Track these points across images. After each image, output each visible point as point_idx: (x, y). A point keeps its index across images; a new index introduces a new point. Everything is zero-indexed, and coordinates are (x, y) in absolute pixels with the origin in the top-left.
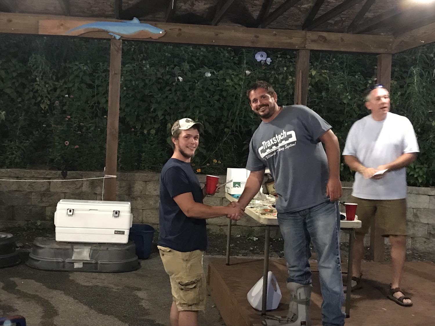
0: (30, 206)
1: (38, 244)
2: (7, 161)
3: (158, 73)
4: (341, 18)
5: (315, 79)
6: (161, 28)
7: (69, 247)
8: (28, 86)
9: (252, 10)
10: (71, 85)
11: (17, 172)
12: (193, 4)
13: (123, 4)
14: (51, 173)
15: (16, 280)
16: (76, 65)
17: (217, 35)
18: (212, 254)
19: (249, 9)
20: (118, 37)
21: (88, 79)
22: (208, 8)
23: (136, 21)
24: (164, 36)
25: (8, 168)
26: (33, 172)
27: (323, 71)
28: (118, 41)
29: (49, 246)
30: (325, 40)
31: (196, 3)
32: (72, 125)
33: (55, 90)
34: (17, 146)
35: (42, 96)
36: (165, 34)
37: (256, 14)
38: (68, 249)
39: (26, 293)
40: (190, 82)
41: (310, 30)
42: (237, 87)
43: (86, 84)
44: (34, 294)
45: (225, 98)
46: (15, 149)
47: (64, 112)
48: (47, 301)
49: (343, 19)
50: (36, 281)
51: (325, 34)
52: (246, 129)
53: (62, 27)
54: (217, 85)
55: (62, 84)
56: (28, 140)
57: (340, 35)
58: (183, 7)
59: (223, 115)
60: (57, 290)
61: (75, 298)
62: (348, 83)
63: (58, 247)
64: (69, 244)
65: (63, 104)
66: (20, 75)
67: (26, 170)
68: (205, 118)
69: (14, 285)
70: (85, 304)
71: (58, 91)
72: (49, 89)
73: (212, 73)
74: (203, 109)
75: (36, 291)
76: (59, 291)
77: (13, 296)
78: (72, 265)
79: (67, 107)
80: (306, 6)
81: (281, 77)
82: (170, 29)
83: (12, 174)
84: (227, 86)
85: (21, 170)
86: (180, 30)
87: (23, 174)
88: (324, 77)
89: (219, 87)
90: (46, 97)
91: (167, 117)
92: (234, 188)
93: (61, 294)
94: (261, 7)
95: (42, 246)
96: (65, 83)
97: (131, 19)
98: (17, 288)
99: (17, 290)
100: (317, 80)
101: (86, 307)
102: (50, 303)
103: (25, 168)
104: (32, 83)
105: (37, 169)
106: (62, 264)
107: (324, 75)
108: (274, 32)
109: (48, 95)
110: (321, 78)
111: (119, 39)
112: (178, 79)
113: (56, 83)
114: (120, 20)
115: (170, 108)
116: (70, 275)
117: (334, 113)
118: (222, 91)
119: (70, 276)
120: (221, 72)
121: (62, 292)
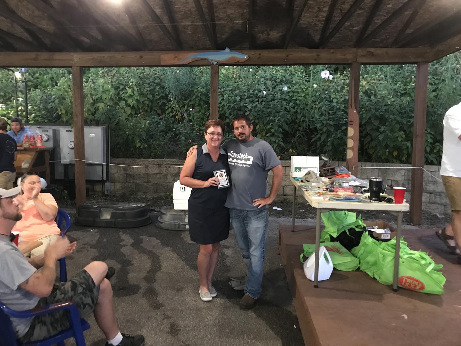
0: (167, 183)
1: (162, 211)
2: (152, 154)
3: (250, 90)
4: (386, 36)
5: (365, 87)
6: (246, 54)
7: (182, 214)
8: (167, 104)
9: (314, 36)
10: (193, 102)
11: (158, 161)
12: (268, 34)
13: (218, 39)
14: (180, 161)
15: (143, 237)
16: (197, 89)
17: (287, 56)
18: (288, 217)
19: (312, 34)
20: (215, 63)
21: (203, 98)
22: (280, 36)
23: (227, 50)
24: (248, 60)
25: (153, 159)
26: (168, 161)
27: (371, 82)
28: (215, 66)
29: (170, 213)
30: (372, 54)
31: (271, 33)
32: (195, 129)
33: (184, 106)
34: (158, 144)
35: (176, 111)
36: (249, 59)
37: (317, 38)
38: (182, 215)
39: (146, 249)
40: (271, 94)
41: (360, 47)
42: (307, 97)
43: (204, 101)
44: (151, 250)
45: (298, 105)
46: (157, 146)
47: (190, 121)
48: (158, 256)
49: (388, 37)
50: (157, 239)
51: (372, 50)
52: (313, 127)
53: (176, 59)
54: (292, 97)
55: (188, 102)
56: (165, 140)
57: (385, 50)
58: (261, 37)
59: (297, 118)
60: (168, 247)
61: (178, 254)
62: (391, 90)
63: (175, 213)
64: (183, 212)
65: (189, 115)
66: (162, 97)
67: (164, 160)
68: (283, 120)
69: (141, 241)
70: (184, 260)
71: (186, 106)
72: (181, 106)
73: (289, 88)
74: (281, 114)
75: (154, 247)
76: (169, 247)
77: (136, 251)
78: (184, 226)
79: (191, 117)
80: (356, 28)
81: (339, 88)
82: (252, 54)
83: (156, 163)
84: (300, 96)
85: (160, 159)
86: (260, 54)
87: (162, 162)
88: (372, 86)
89: (293, 97)
90: (179, 111)
91: (257, 121)
92: (296, 172)
93: (170, 250)
94: (321, 32)
95: (165, 213)
96: (191, 101)
97: (224, 49)
98: (141, 245)
99: (141, 246)
100: (367, 88)
101: (183, 263)
102: (159, 258)
103: (163, 158)
104: (169, 103)
105: (171, 159)
106: (177, 226)
107: (372, 84)
108: (332, 51)
109: (179, 110)
110: (370, 87)
111: (216, 65)
112: (263, 93)
113: (185, 102)
114: (216, 51)
115: (258, 114)
116: (182, 233)
117: (380, 112)
118: (296, 100)
119: (182, 235)
120: (295, 87)
121: (171, 249)
